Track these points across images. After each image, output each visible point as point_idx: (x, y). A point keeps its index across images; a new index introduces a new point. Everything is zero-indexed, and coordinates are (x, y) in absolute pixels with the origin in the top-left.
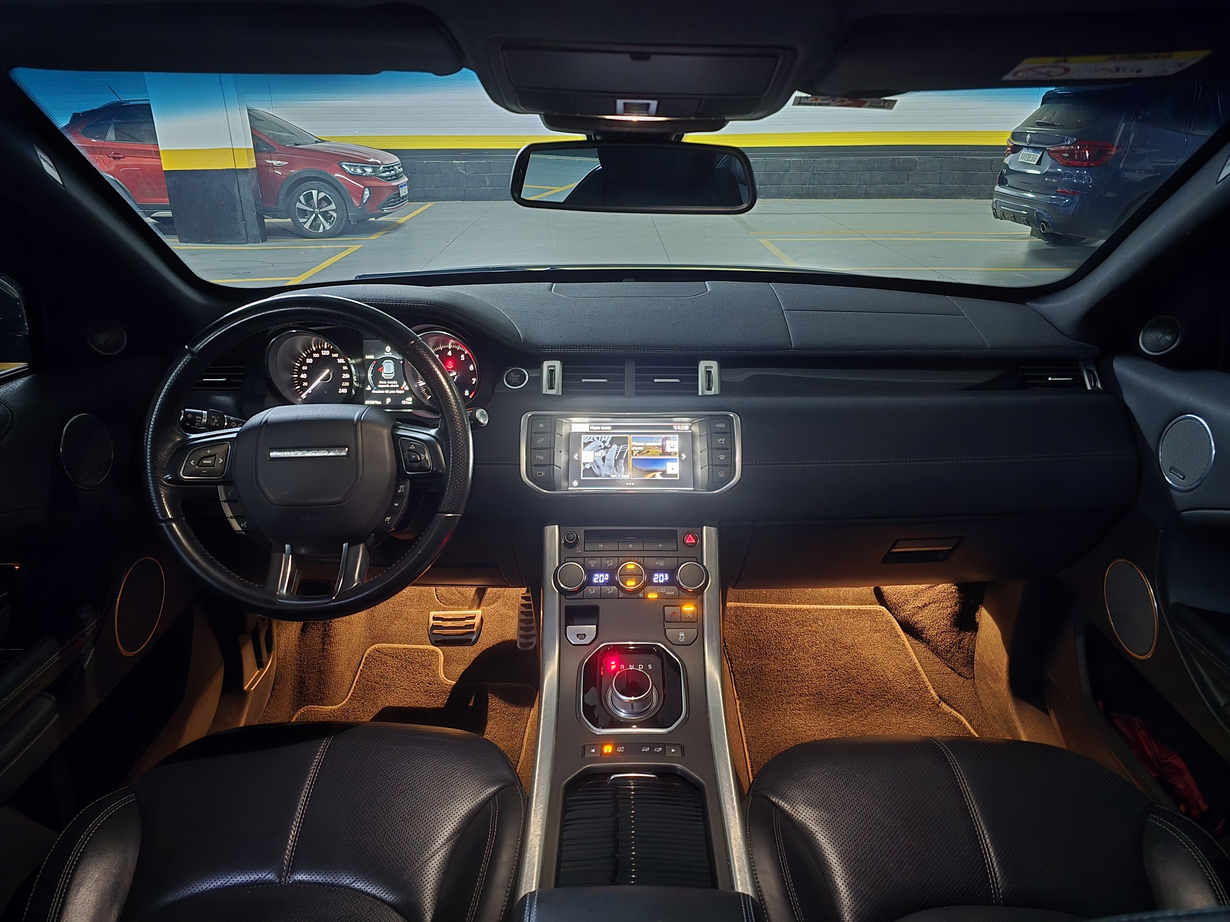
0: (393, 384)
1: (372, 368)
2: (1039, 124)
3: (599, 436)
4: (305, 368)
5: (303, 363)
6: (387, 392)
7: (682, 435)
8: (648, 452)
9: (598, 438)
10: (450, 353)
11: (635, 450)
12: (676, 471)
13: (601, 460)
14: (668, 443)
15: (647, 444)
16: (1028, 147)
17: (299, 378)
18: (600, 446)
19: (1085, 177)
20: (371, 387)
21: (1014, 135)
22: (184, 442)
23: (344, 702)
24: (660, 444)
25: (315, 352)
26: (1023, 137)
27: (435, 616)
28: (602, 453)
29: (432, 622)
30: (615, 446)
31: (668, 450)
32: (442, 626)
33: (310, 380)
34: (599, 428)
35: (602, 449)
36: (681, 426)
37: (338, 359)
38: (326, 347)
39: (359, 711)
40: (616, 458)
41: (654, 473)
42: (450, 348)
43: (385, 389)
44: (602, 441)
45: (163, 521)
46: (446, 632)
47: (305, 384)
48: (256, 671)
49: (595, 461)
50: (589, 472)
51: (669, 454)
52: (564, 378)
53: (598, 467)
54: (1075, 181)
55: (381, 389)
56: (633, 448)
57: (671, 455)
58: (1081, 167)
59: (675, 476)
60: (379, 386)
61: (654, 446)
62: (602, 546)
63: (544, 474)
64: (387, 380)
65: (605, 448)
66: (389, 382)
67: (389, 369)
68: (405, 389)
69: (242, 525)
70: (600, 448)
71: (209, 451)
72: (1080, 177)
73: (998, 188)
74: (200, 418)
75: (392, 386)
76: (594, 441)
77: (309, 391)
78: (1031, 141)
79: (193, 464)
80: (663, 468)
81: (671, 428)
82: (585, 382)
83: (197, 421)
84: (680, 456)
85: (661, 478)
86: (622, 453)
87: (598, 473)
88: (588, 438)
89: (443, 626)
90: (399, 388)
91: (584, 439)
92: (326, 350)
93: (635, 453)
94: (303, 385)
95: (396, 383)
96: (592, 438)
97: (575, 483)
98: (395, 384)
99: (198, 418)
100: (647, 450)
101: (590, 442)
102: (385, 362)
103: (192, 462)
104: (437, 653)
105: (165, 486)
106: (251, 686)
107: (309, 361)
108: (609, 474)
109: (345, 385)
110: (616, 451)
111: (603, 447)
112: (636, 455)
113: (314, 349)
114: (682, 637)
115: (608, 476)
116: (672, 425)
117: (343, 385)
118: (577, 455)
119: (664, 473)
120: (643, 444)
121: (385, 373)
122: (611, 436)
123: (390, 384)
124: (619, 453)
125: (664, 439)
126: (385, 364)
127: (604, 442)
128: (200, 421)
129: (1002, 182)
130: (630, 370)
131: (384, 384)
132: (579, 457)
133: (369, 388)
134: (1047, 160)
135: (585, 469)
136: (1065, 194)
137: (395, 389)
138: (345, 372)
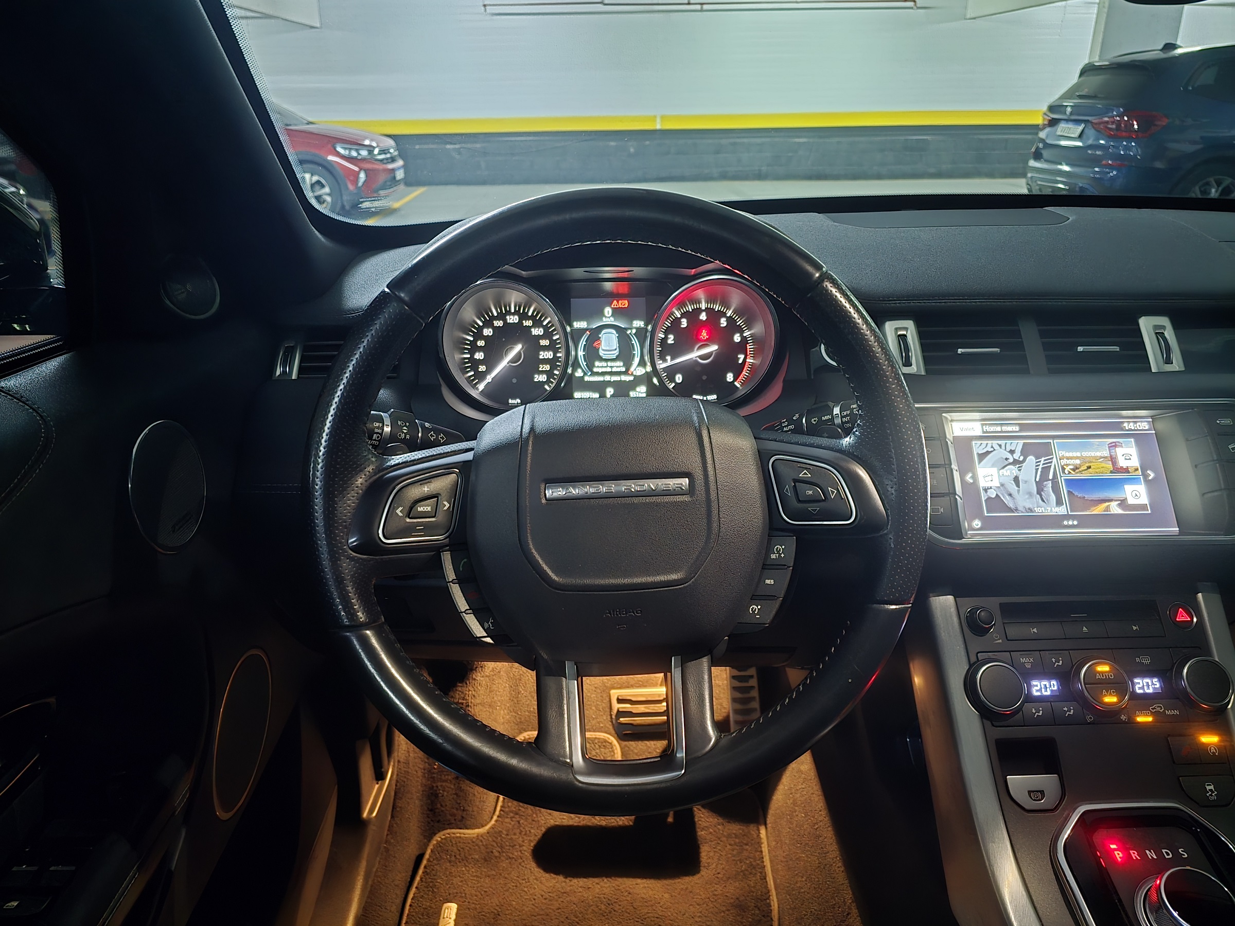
0: (617, 367)
1: (584, 343)
2: (1080, 97)
3: (1002, 442)
4: (481, 343)
5: (478, 335)
6: (607, 378)
7: (1139, 437)
8: (1089, 467)
9: (1000, 446)
10: (703, 317)
11: (1067, 465)
12: (1144, 499)
13: (1013, 482)
14: (1119, 451)
15: (1085, 454)
16: (1067, 121)
17: (472, 359)
18: (1007, 459)
19: (1132, 149)
20: (583, 371)
21: (1052, 108)
22: (380, 471)
23: (493, 822)
24: (1106, 453)
25: (497, 318)
26: (1062, 109)
27: (620, 698)
28: (1012, 471)
29: (616, 706)
30: (1031, 458)
31: (1122, 463)
32: (631, 712)
33: (490, 362)
34: (999, 429)
35: (1010, 464)
36: (1135, 422)
37: (533, 330)
38: (513, 311)
39: (515, 834)
40: (1037, 480)
41: (1107, 504)
42: (704, 308)
43: (603, 374)
44: (1008, 449)
45: (350, 628)
46: (638, 720)
47: (482, 368)
48: (375, 786)
49: (1002, 485)
50: (996, 503)
51: (1126, 470)
52: (924, 348)
53: (1010, 495)
54: (1122, 153)
55: (598, 374)
56: (1064, 462)
57: (1129, 472)
58: (1129, 139)
59: (1143, 507)
60: (595, 370)
61: (1097, 458)
62: (1035, 630)
63: (942, 510)
64: (606, 360)
65: (1015, 462)
66: (610, 364)
67: (609, 343)
68: (634, 374)
69: (486, 626)
70: (1007, 463)
71: (426, 489)
72: (1126, 148)
73: (1032, 163)
74: (381, 425)
75: (614, 370)
76: (994, 450)
77: (489, 378)
78: (1071, 114)
79: (400, 514)
80: (1121, 496)
81: (1118, 426)
82: (962, 354)
83: (376, 430)
84: (1145, 476)
85: (1120, 511)
86: (1046, 470)
87: (1011, 505)
88: (983, 446)
89: (634, 712)
90: (626, 373)
91: (978, 448)
92: (513, 314)
93: (1067, 469)
94: (480, 370)
95: (621, 364)
96: (989, 446)
97: (977, 523)
98: (619, 366)
99: (377, 424)
100: (1087, 465)
101: (988, 453)
102: (604, 332)
103: (398, 511)
104: (611, 743)
105: (349, 557)
106: (371, 811)
107: (488, 332)
108: (1031, 506)
109: (544, 369)
110: (1034, 467)
111: (1011, 460)
112: (1070, 473)
113: (495, 314)
114: (1211, 790)
115: (1031, 510)
116: (1123, 422)
117: (540, 369)
118: (970, 475)
119: (1123, 503)
120: (1078, 454)
121: (603, 350)
122: (1021, 442)
123: (611, 367)
124: (1040, 470)
125: (1113, 446)
126: (603, 335)
127: (1012, 452)
128: (380, 431)
129: (1038, 156)
130: (1030, 333)
131: (602, 367)
132: (974, 477)
133: (579, 373)
134: (1091, 132)
135: (989, 499)
136: (1111, 167)
137: (619, 373)
138: (545, 348)
